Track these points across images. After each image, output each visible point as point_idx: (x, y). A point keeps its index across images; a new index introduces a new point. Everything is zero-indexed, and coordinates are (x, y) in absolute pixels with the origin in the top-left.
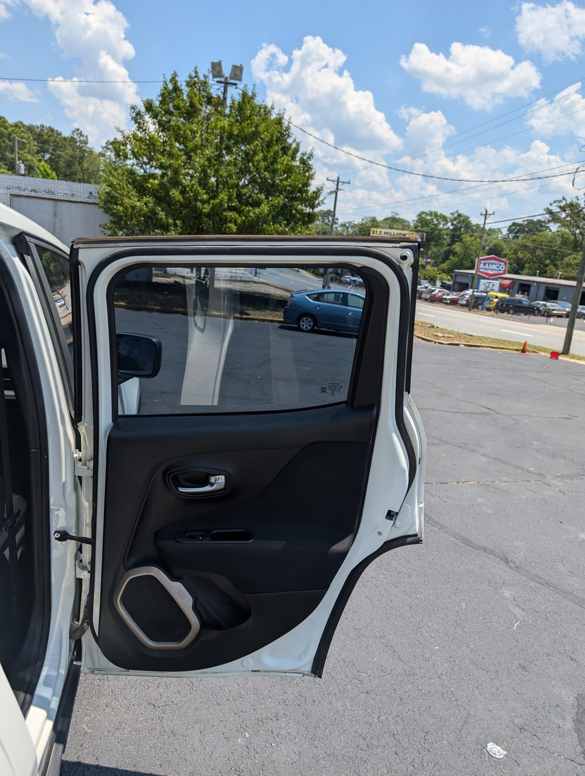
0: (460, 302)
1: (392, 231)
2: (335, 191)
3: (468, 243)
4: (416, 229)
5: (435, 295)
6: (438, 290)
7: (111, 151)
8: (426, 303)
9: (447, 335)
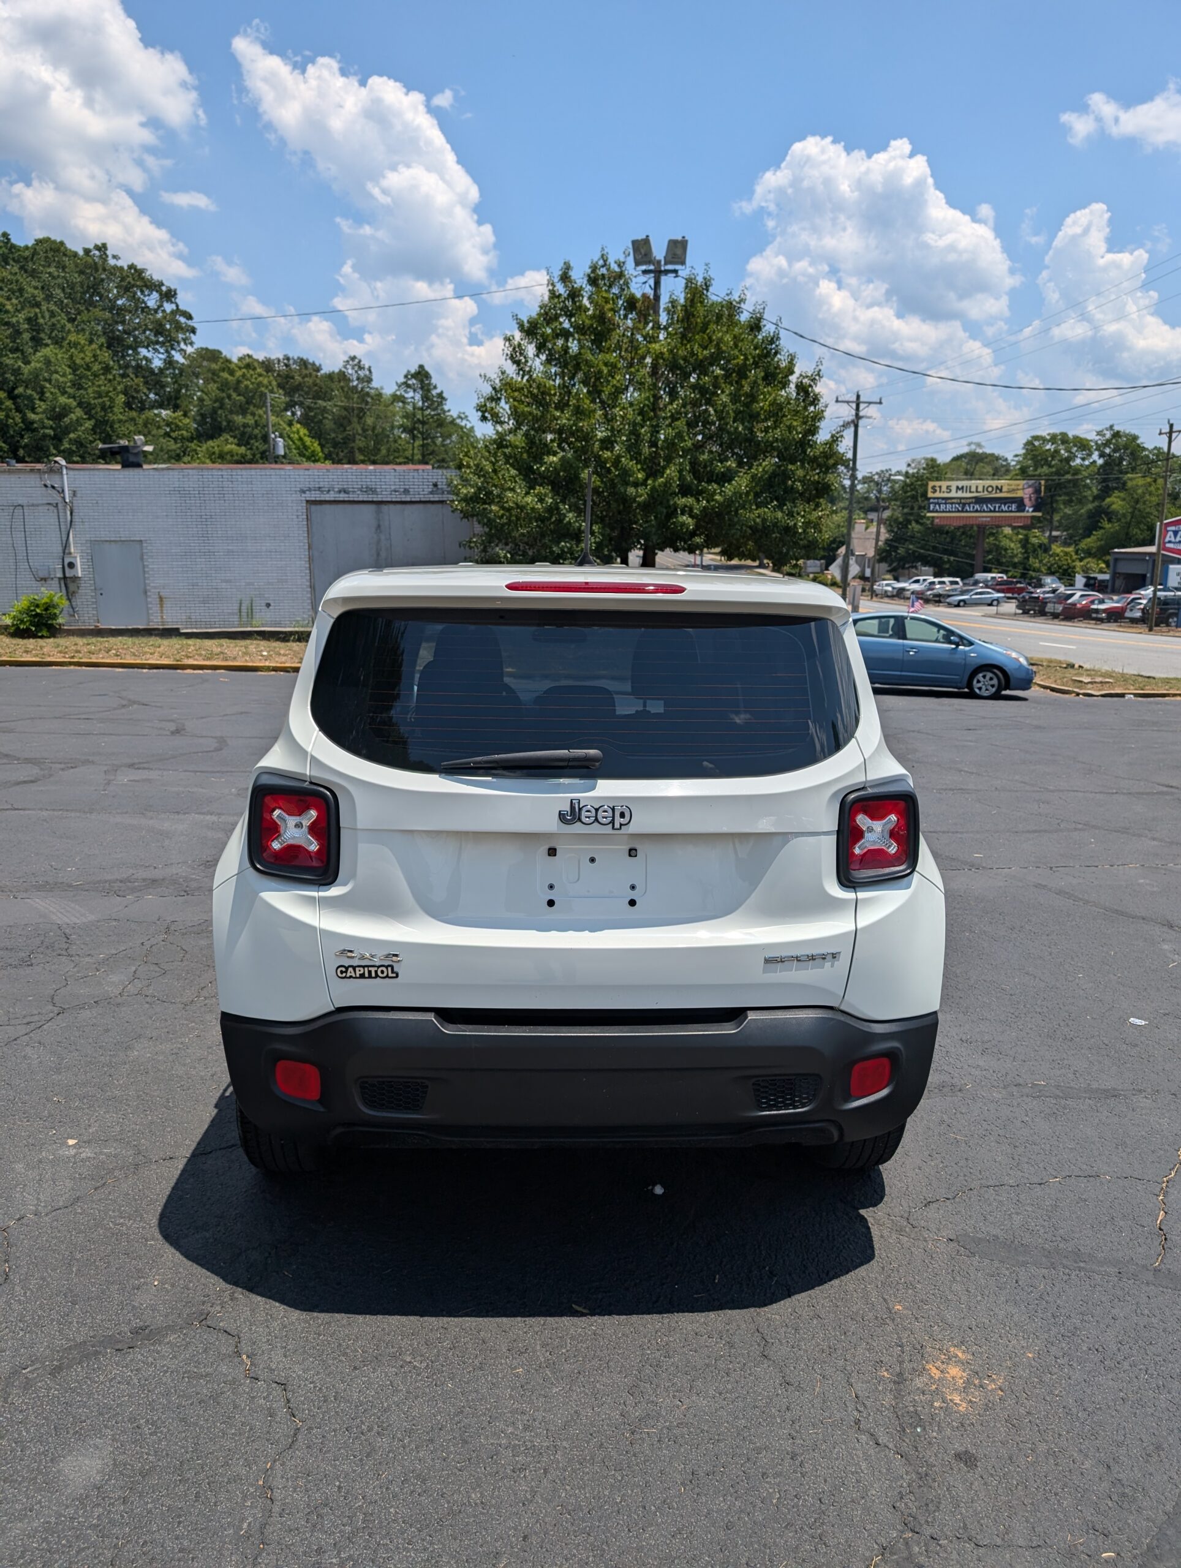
0: (1128, 614)
1: (973, 483)
2: (853, 421)
3: (1140, 491)
4: (1023, 472)
5: (1074, 604)
6: (1079, 593)
7: (415, 391)
8: (1056, 621)
9: (1099, 679)
